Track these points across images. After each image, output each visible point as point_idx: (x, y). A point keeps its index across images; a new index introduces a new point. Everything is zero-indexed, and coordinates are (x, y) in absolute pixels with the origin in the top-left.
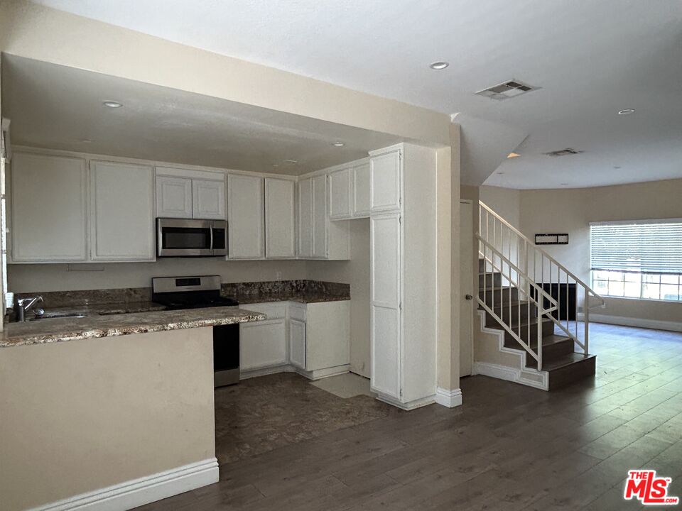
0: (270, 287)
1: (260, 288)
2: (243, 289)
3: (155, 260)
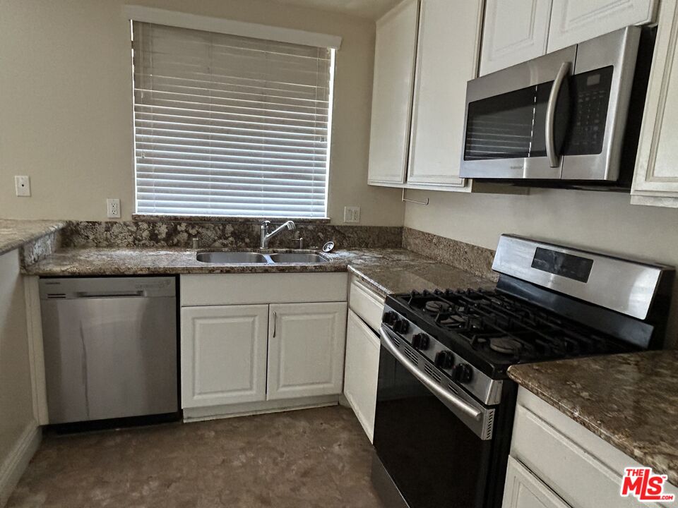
3: (469, 190)
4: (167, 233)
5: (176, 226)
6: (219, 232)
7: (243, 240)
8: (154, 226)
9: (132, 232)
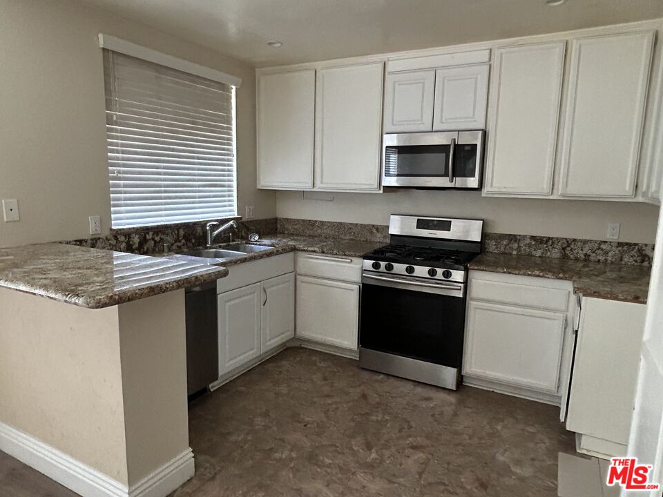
0: (587, 250)
1: (564, 249)
2: (529, 245)
3: (381, 192)
4: (139, 242)
5: (145, 235)
6: (175, 237)
7: (190, 241)
8: (130, 238)
9: (113, 245)
